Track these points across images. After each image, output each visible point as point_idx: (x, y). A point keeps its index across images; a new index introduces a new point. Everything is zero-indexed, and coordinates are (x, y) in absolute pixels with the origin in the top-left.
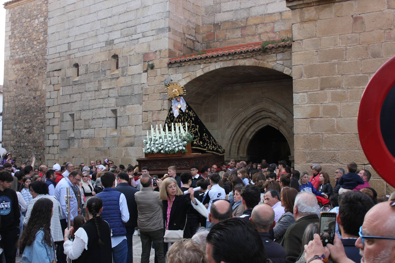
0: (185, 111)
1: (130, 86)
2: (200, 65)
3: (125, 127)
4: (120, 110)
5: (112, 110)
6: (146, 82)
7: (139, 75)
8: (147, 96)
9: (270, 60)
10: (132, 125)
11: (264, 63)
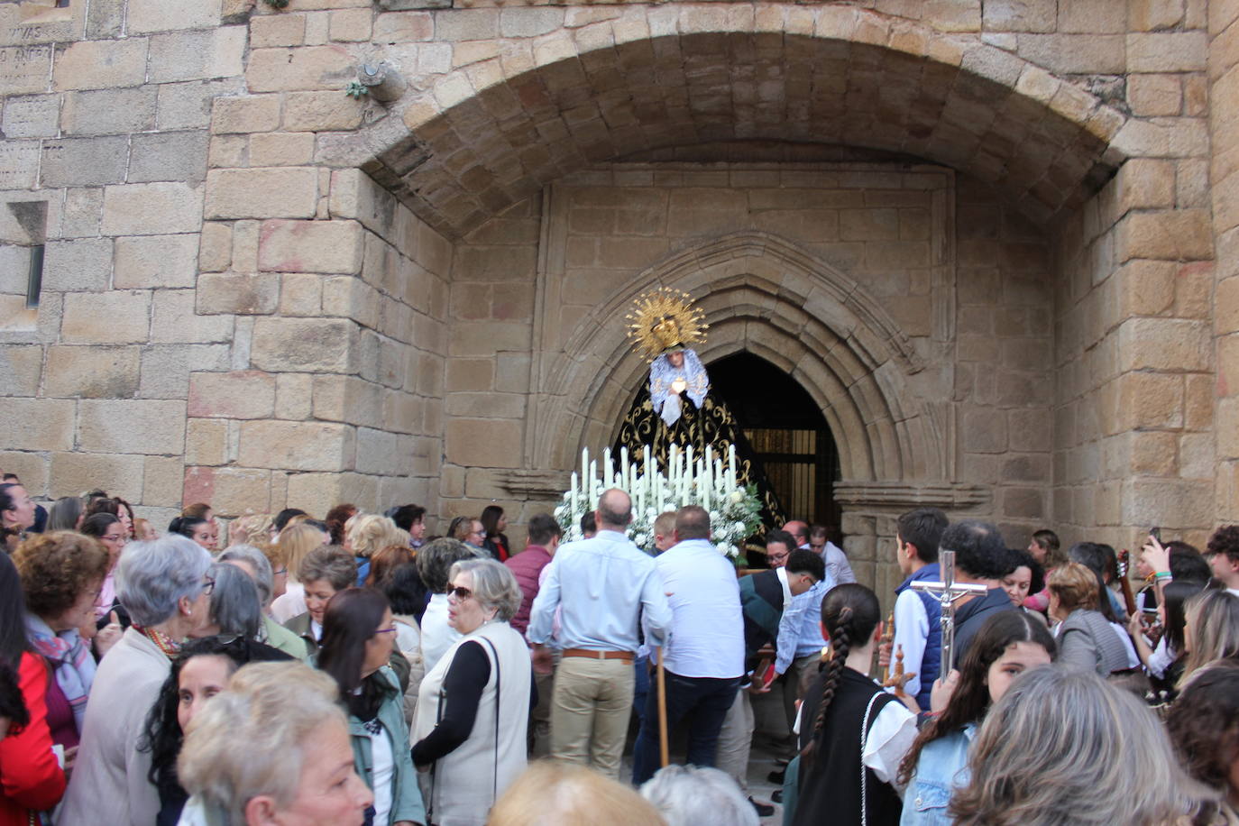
0: (704, 404)
1: (137, 87)
2: (559, 12)
3: (87, 295)
4: (64, 206)
5: (12, 205)
6: (240, 72)
7: (199, 37)
8: (239, 143)
9: (949, 25)
10: (134, 290)
11: (918, 36)
